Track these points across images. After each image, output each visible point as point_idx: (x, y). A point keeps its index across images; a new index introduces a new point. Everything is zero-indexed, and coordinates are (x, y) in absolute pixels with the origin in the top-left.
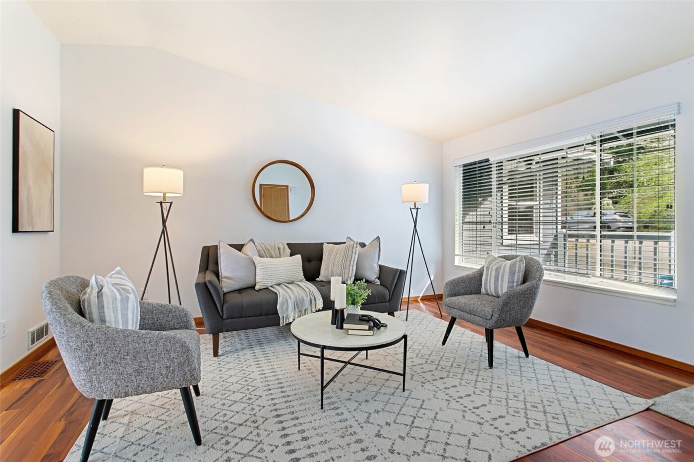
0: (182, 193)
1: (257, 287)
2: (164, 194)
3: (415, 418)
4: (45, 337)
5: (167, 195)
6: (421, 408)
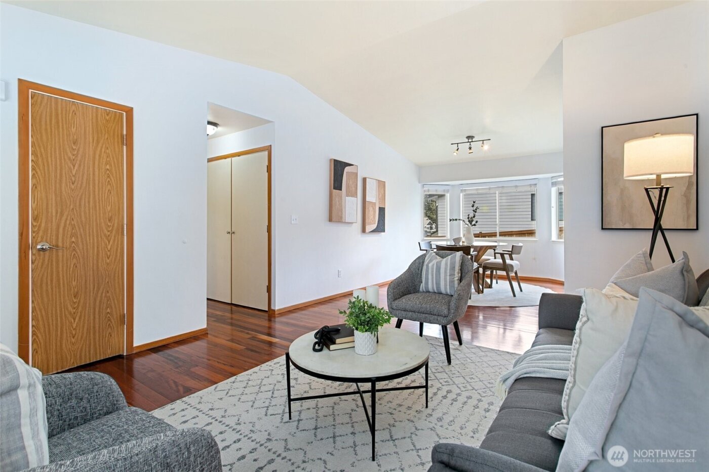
3: (272, 397)
6: (267, 407)
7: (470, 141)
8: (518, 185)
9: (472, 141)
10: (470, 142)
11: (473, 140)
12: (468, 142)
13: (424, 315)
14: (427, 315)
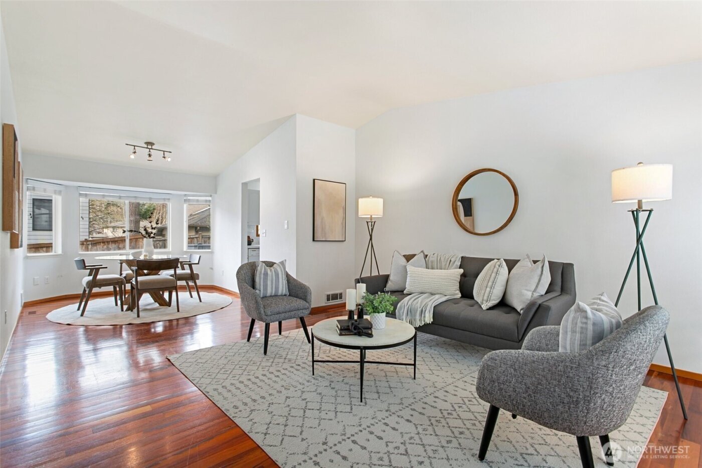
0: (382, 214)
1: (405, 292)
2: (371, 216)
4: (339, 300)
5: (373, 216)
7: (150, 147)
8: (152, 197)
9: (152, 149)
10: (150, 149)
11: (153, 147)
12: (147, 148)
13: (293, 312)
14: (295, 312)
